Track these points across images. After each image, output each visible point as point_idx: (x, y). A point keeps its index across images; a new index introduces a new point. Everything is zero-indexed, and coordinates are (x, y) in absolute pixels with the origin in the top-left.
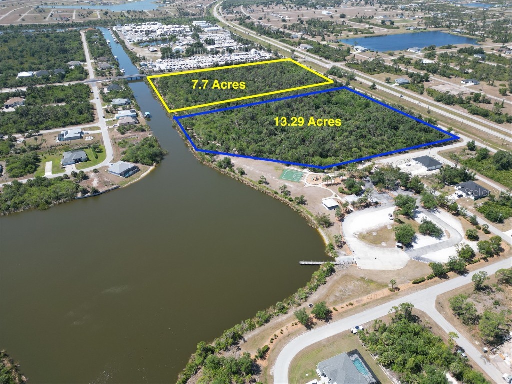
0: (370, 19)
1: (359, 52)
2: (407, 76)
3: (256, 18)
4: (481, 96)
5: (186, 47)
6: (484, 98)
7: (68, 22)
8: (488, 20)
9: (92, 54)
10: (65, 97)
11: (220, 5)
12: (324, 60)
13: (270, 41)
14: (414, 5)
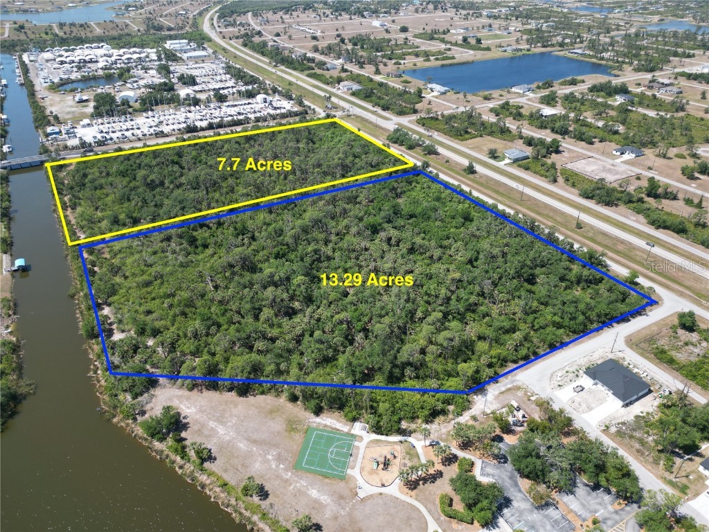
0: (444, 33)
2: (522, 141)
3: (270, 33)
5: (143, 90)
11: (216, 12)
12: (380, 111)
13: (290, 74)
14: (503, 10)
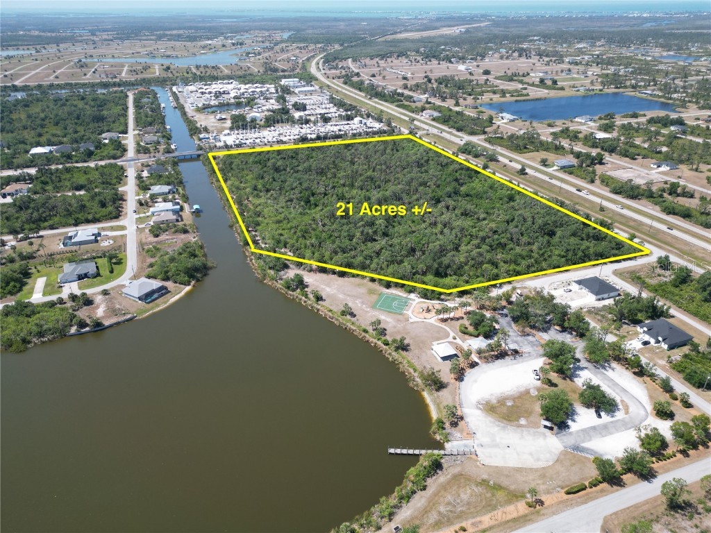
0: (524, 76)
1: (505, 123)
2: (572, 155)
3: (367, 74)
4: (678, 187)
5: (266, 113)
6: (684, 189)
7: (114, 80)
8: (690, 78)
9: (137, 122)
10: (86, 183)
11: (321, 58)
12: (454, 131)
13: (382, 105)
14: (586, 57)
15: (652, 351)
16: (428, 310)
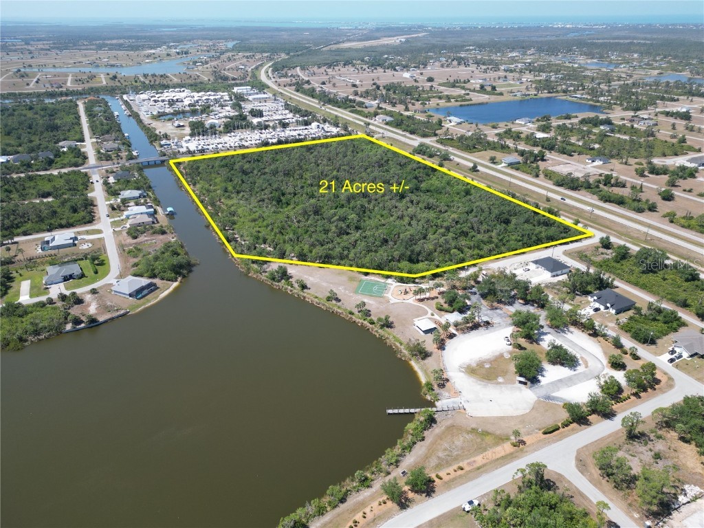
0: (465, 82)
1: (452, 124)
2: (517, 153)
3: (317, 82)
4: (612, 178)
5: (224, 120)
6: (617, 180)
7: (61, 89)
8: (613, 83)
9: (93, 130)
10: (52, 190)
11: (270, 67)
12: (408, 134)
13: (336, 111)
14: (519, 65)
15: (603, 315)
16: (406, 292)
